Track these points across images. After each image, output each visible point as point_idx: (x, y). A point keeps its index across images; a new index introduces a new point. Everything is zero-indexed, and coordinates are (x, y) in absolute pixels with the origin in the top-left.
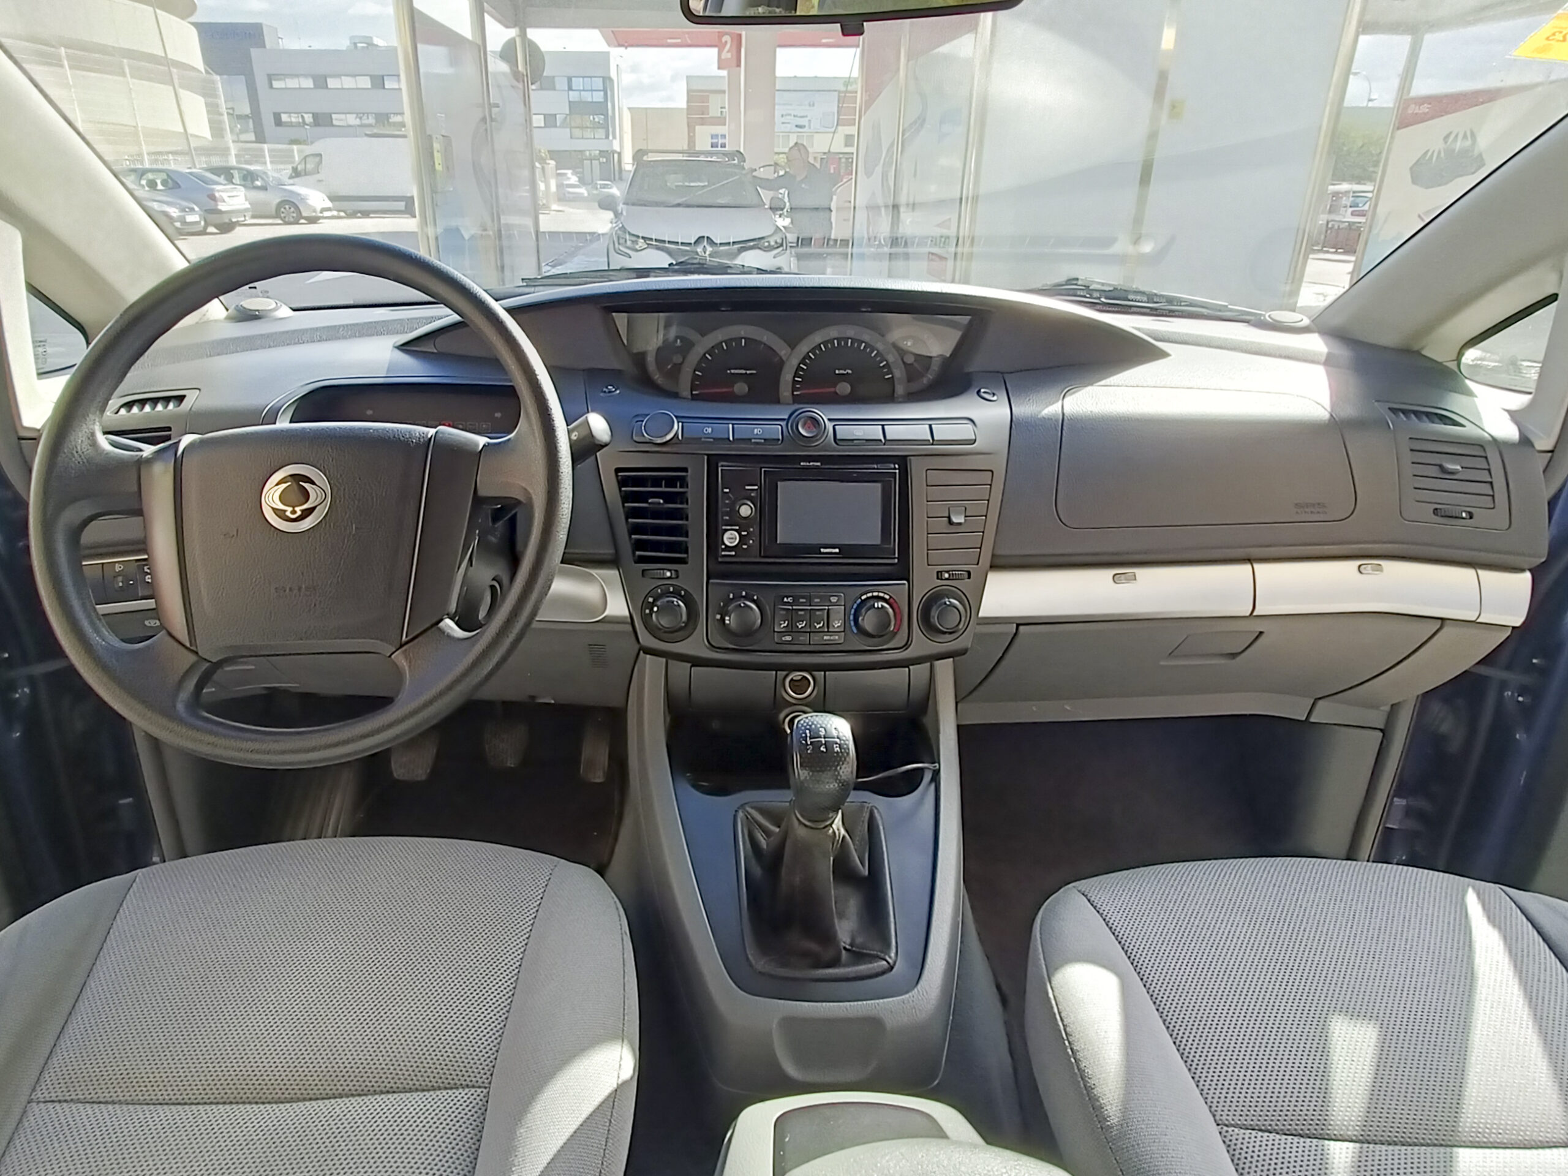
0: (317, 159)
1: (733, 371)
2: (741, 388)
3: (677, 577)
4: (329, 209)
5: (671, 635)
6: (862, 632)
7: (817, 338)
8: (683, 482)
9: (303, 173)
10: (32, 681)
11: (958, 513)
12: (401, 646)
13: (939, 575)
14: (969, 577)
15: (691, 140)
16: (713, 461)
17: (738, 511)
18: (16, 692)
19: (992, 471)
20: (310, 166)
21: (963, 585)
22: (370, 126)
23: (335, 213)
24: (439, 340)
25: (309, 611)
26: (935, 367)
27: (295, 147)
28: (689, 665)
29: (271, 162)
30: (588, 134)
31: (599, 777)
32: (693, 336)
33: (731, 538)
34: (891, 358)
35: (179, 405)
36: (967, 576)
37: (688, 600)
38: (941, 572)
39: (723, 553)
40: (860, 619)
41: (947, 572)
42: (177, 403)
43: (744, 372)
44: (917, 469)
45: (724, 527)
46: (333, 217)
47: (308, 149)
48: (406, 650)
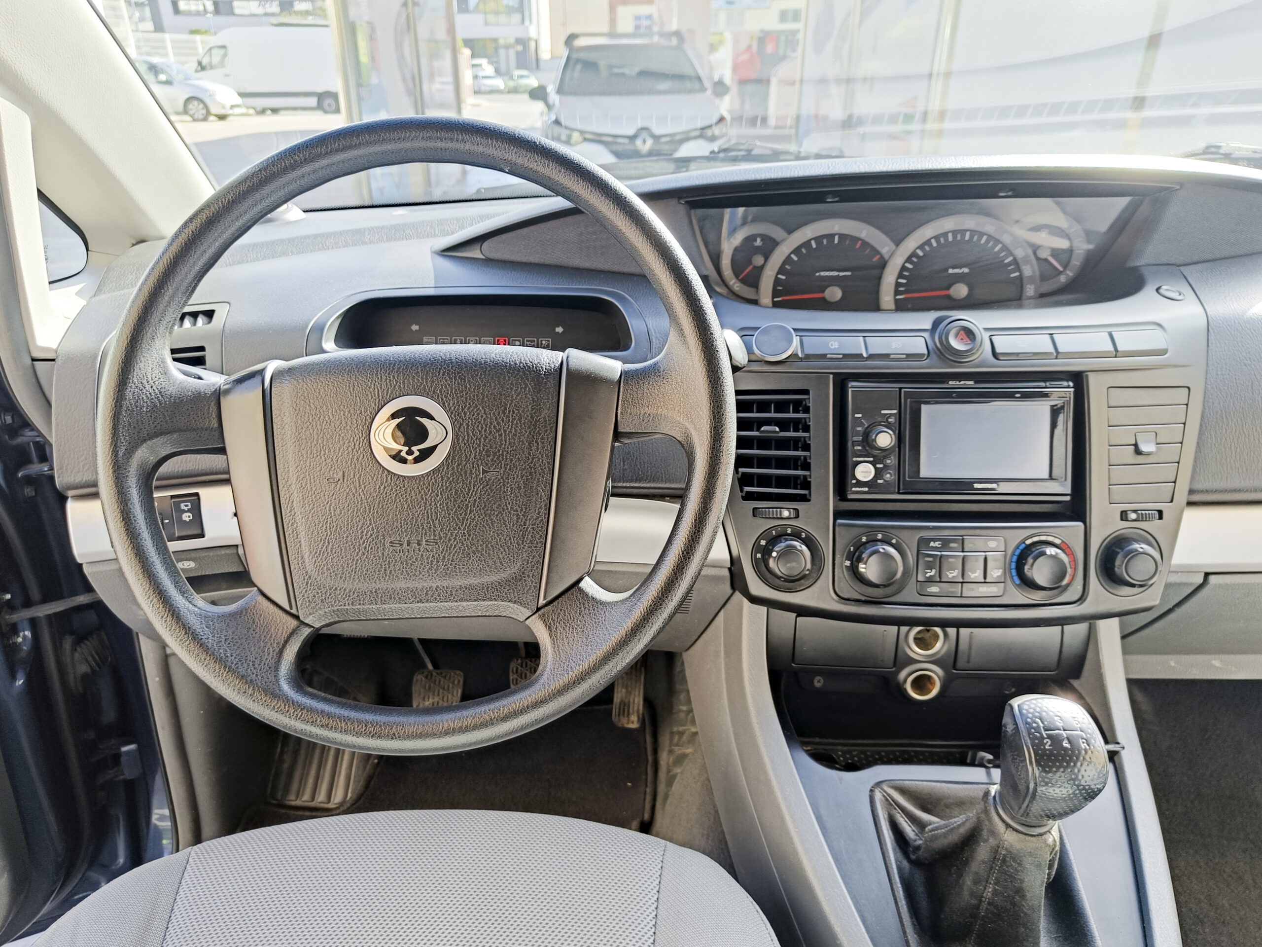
0: (222, 52)
1: (823, 274)
2: (835, 293)
3: (797, 517)
4: (238, 106)
5: (791, 584)
6: (1029, 584)
7: (927, 232)
8: (801, 406)
9: (208, 67)
10: (34, 623)
11: (1147, 442)
12: (538, 609)
13: (1124, 516)
14: (1161, 517)
15: (613, 21)
16: (841, 382)
17: (875, 440)
18: (18, 636)
19: (1189, 388)
20: (216, 59)
21: (1153, 526)
22: (273, 15)
23: (243, 110)
24: (486, 245)
25: (430, 569)
26: (1076, 262)
27: (198, 38)
28: (795, 614)
29: (175, 55)
30: (502, 19)
31: (633, 722)
32: (776, 232)
33: (864, 472)
34: (1019, 253)
35: (210, 322)
36: (1157, 516)
37: (809, 542)
38: (1126, 511)
39: (854, 489)
40: (1026, 568)
41: (1135, 511)
42: (205, 319)
43: (835, 273)
44: (1096, 387)
45: (855, 459)
46: (242, 115)
47: (213, 40)
48: (544, 615)
